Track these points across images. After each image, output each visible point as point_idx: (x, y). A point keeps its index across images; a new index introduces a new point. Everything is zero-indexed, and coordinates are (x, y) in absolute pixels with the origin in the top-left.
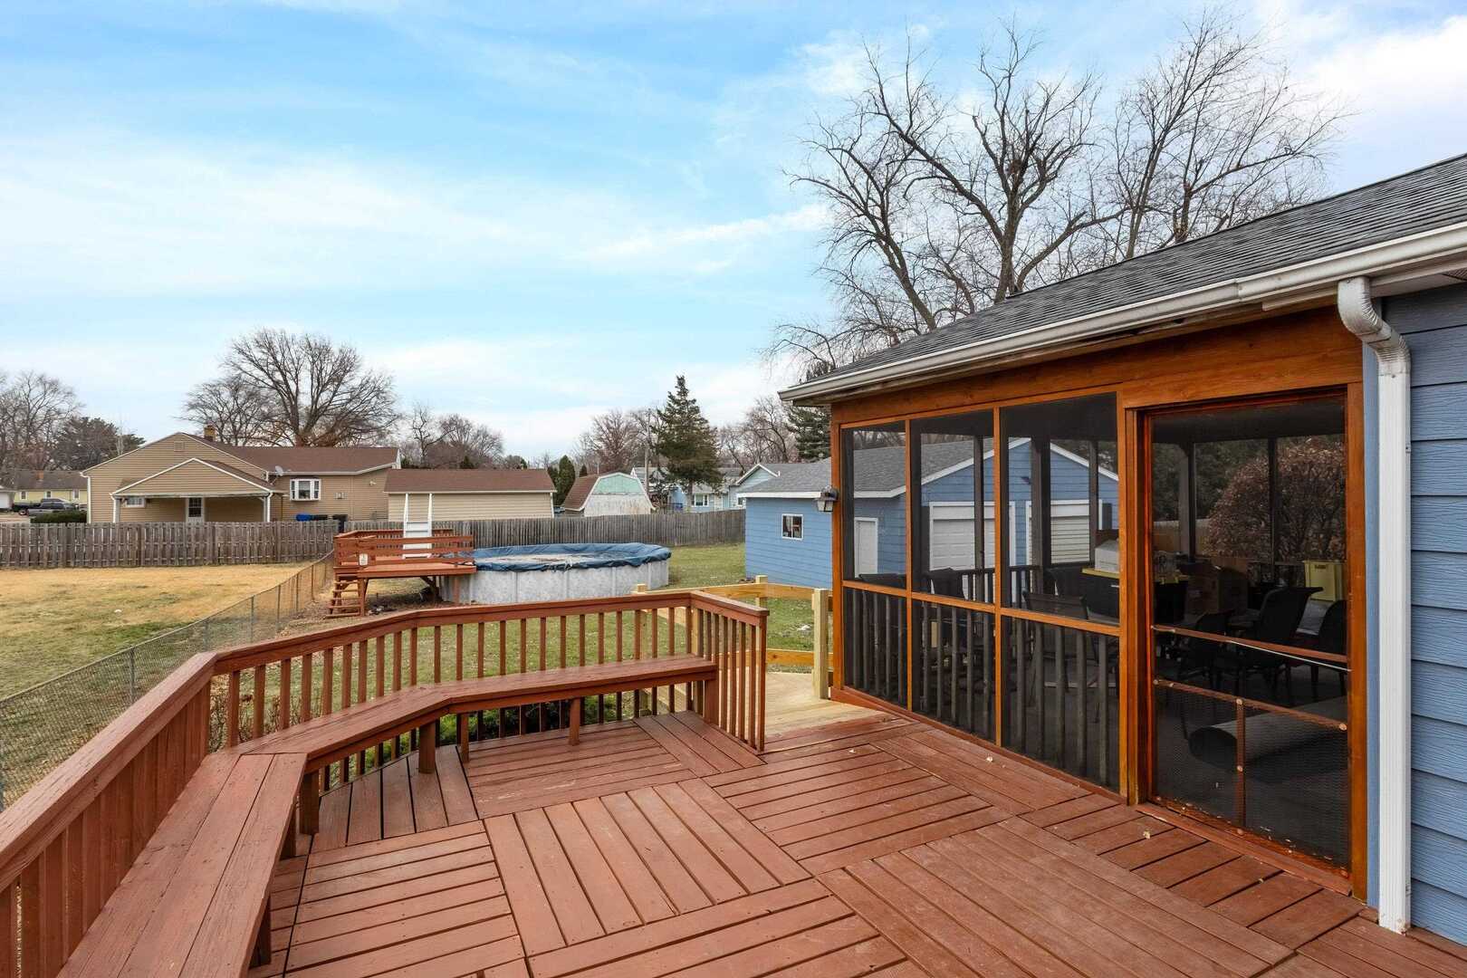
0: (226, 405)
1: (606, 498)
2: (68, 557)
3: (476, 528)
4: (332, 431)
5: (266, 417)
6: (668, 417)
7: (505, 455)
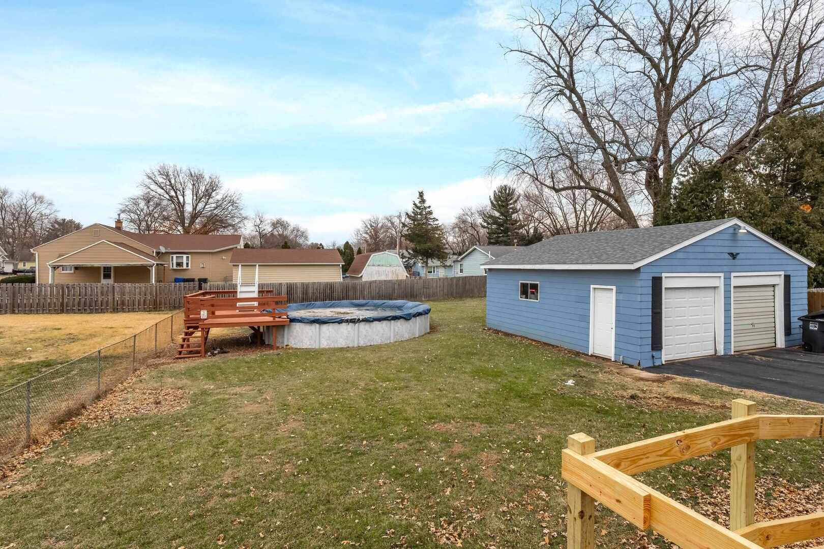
0: (142, 210)
1: (376, 268)
2: (13, 307)
3: (291, 288)
4: (205, 226)
5: (166, 218)
6: (413, 217)
7: (309, 243)
